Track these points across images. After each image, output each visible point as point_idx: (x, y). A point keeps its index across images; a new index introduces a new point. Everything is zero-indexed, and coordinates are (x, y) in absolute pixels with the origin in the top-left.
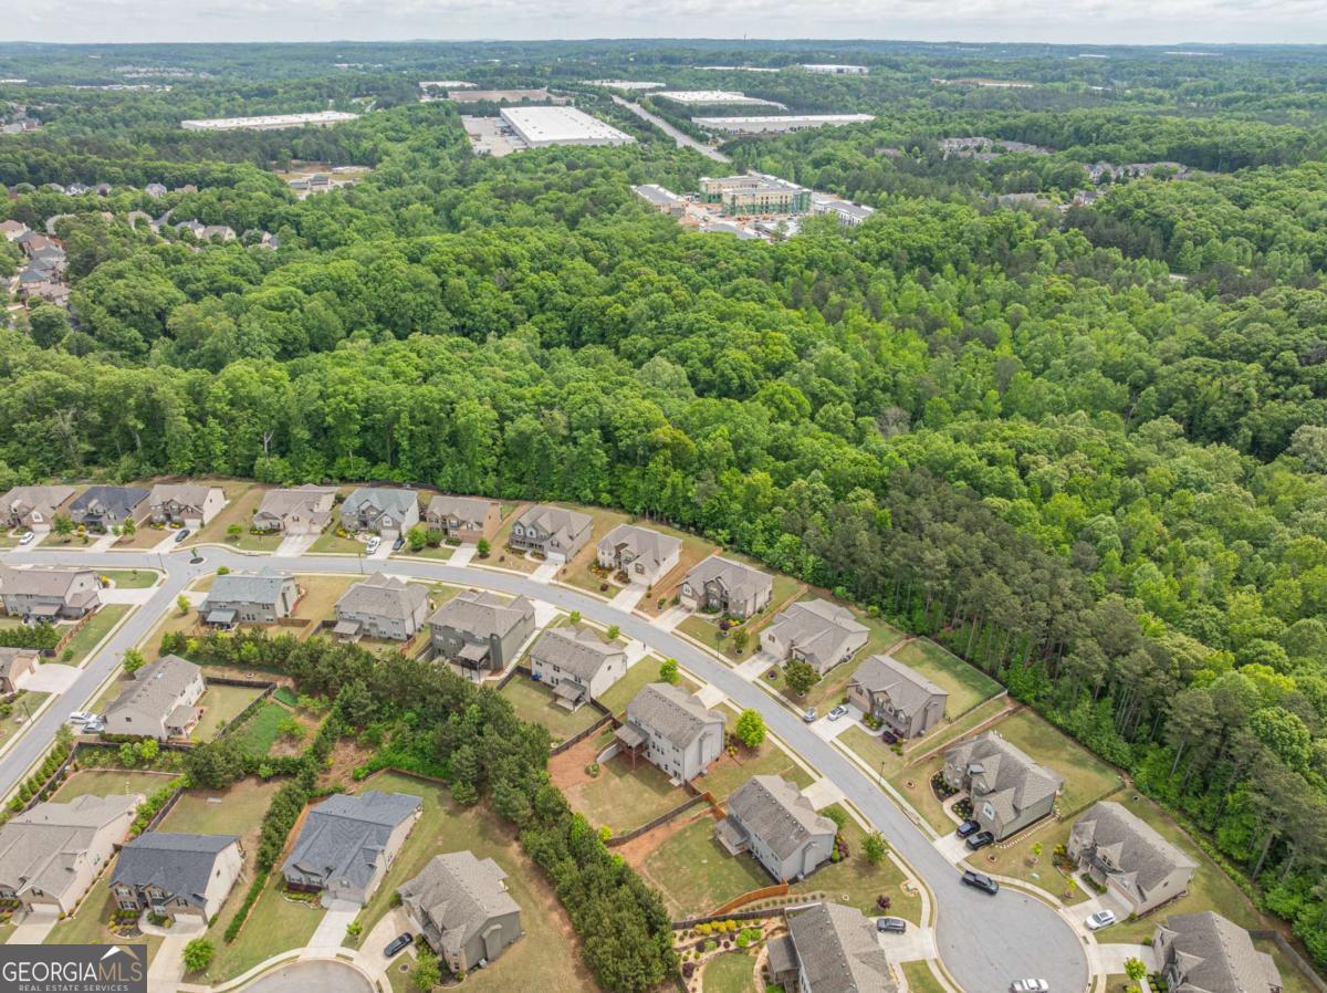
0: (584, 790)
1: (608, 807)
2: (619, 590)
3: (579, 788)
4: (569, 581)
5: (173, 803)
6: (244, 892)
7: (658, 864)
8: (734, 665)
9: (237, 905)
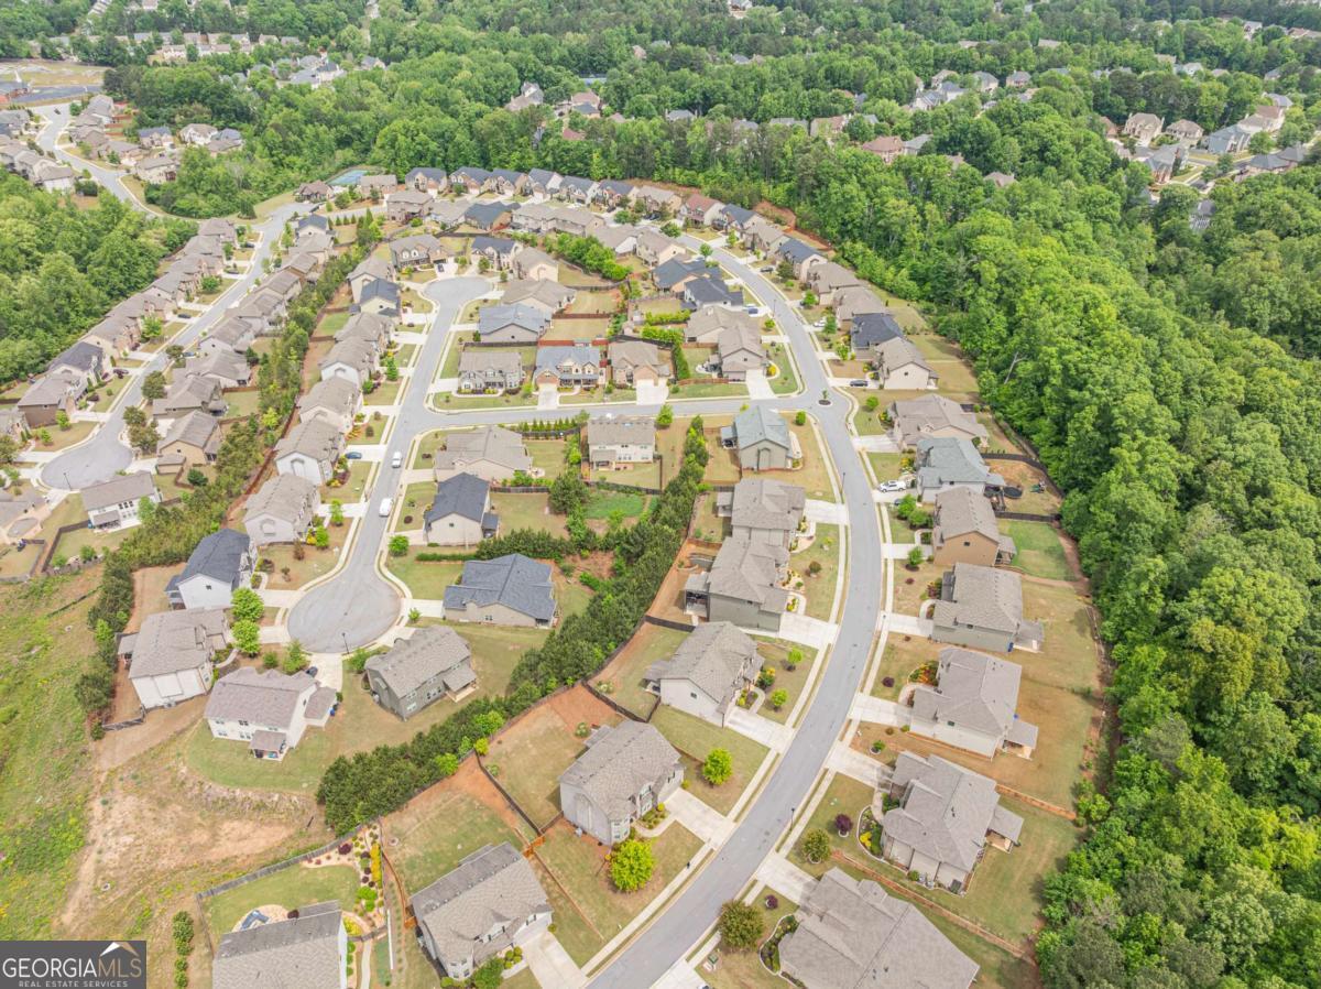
0: (557, 729)
1: (534, 752)
2: (894, 698)
3: (560, 723)
4: (890, 649)
5: (537, 491)
6: (457, 552)
7: (463, 807)
8: (784, 852)
9: (448, 552)
